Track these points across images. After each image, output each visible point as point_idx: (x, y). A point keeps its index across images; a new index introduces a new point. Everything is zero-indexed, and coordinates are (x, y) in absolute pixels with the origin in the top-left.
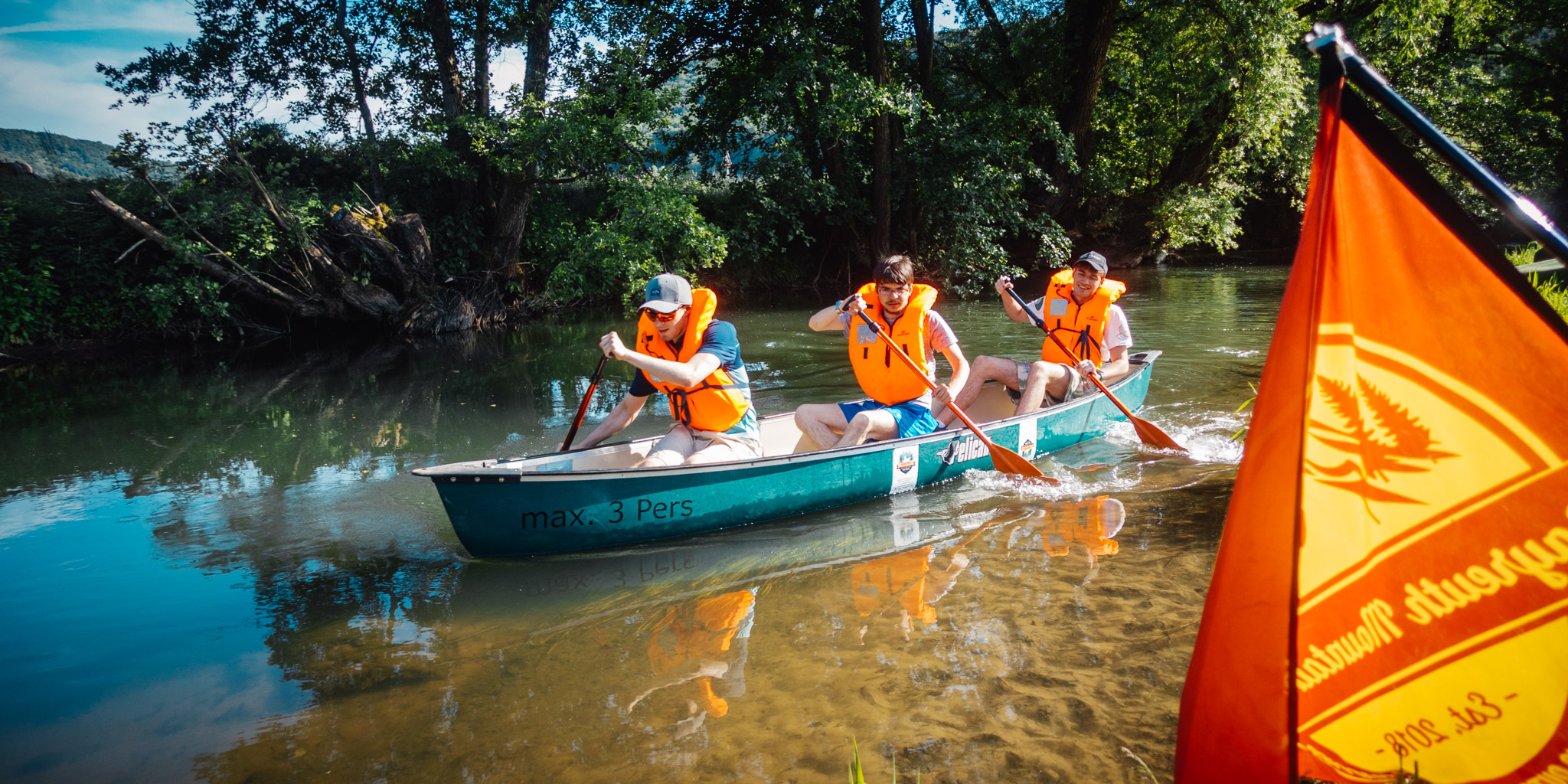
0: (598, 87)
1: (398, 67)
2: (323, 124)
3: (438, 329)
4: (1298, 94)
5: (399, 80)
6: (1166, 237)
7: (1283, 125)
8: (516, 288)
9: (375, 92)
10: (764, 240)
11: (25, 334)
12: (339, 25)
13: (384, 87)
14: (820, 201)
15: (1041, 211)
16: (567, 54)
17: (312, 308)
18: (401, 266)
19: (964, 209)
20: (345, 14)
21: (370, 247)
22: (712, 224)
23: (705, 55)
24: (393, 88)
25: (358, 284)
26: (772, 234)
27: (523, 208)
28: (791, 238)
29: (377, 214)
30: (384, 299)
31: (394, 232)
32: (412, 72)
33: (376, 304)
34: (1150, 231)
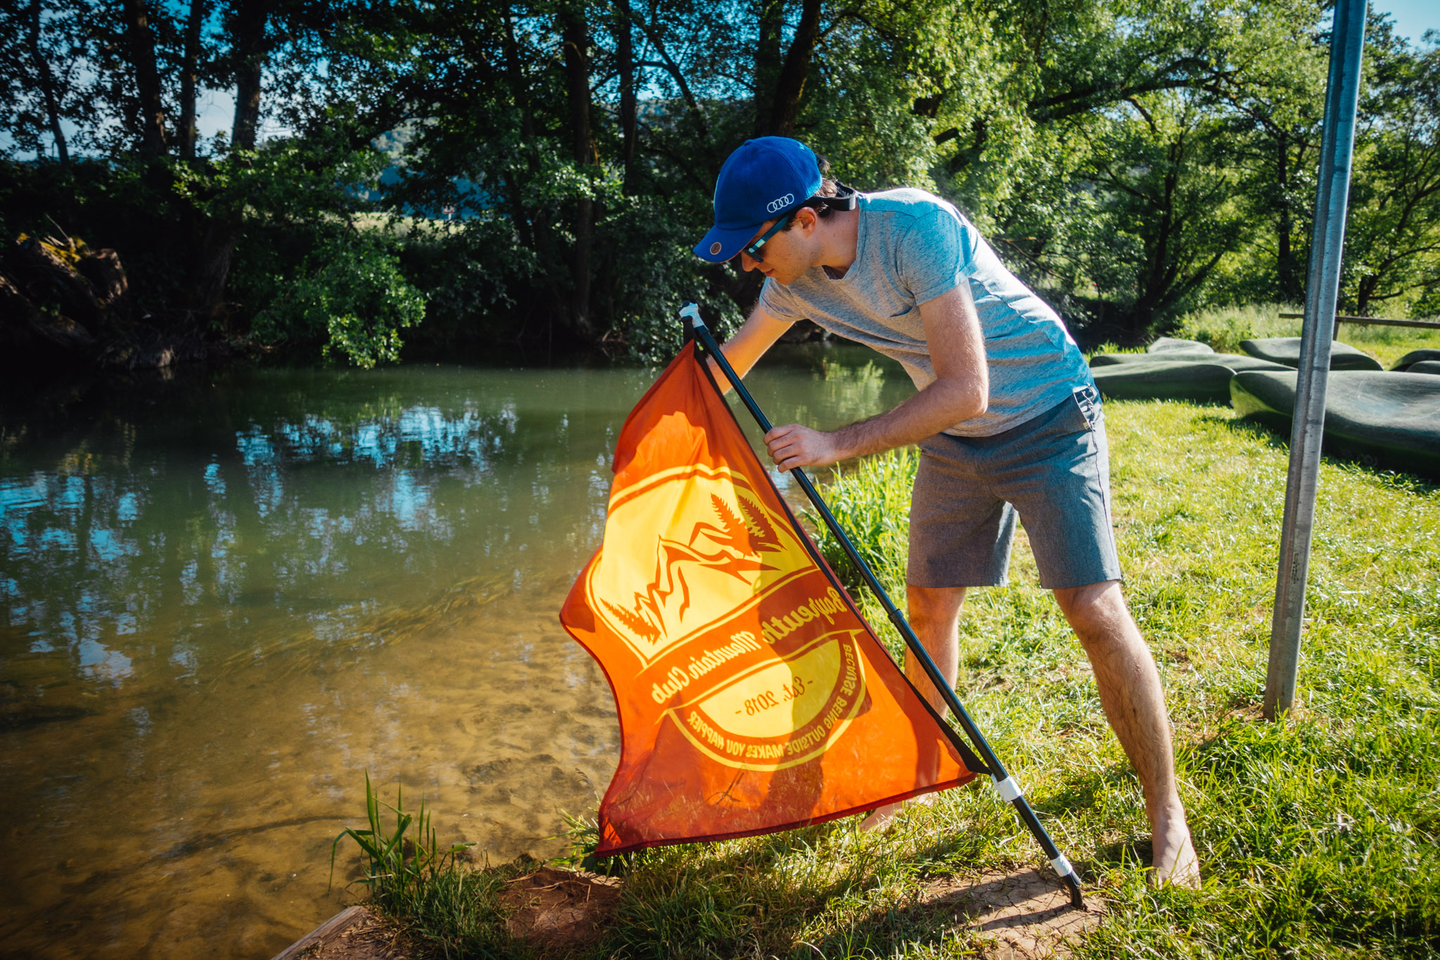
0: (315, 130)
1: (99, 90)
2: (13, 142)
3: (132, 365)
5: (99, 104)
8: (218, 328)
9: (71, 113)
10: (468, 298)
12: (32, 39)
13: (83, 110)
14: (522, 267)
15: (720, 290)
16: (283, 94)
18: (94, 300)
19: (652, 285)
20: (39, 29)
21: (61, 279)
22: (413, 287)
23: (424, 114)
24: (93, 110)
25: (47, 314)
26: (476, 294)
27: (228, 251)
28: (494, 300)
29: (69, 246)
31: (85, 266)
32: (113, 96)
33: (65, 334)
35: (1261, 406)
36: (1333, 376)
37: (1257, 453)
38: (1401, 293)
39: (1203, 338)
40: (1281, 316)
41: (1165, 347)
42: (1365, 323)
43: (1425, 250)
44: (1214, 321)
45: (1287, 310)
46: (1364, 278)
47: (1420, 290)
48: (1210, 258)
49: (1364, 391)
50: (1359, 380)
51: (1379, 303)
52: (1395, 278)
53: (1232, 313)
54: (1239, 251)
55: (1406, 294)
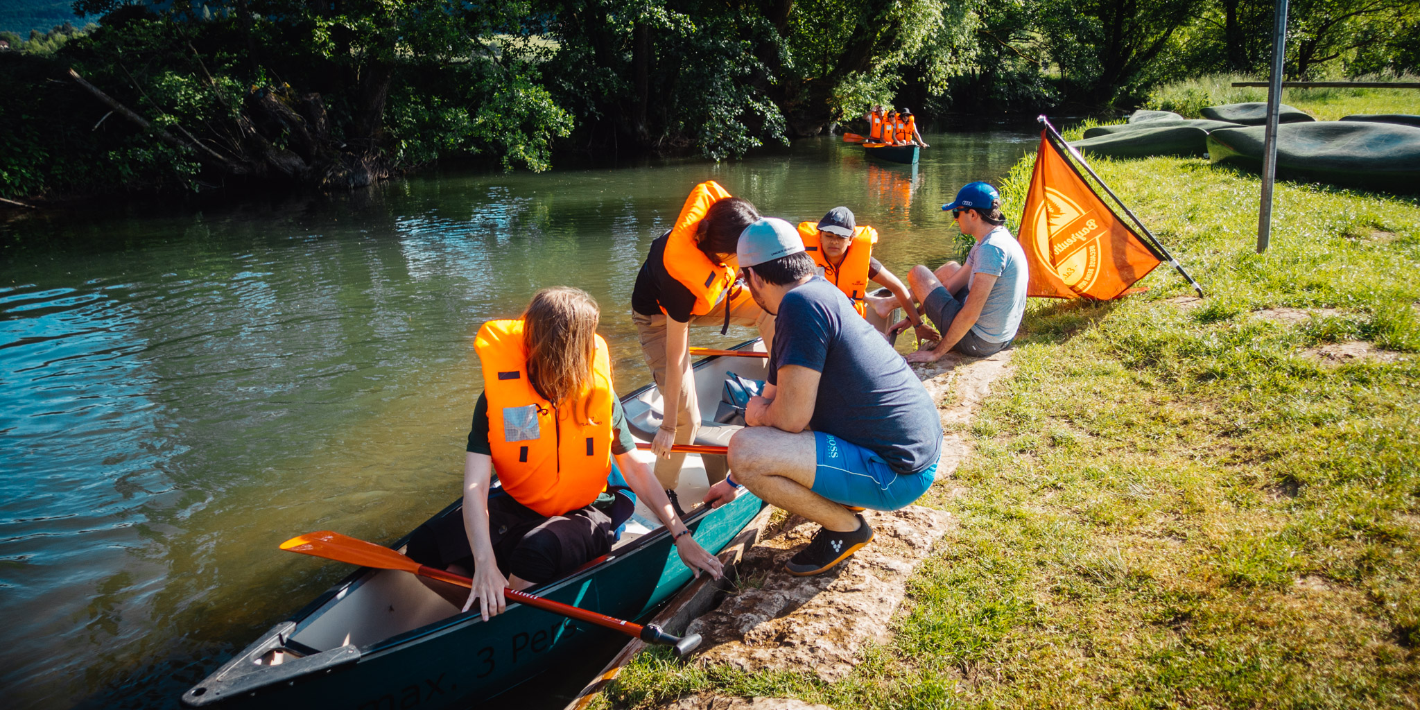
4: (938, 14)
6: (841, 111)
7: (930, 37)
11: (25, 189)
15: (763, 95)
17: (242, 168)
18: (308, 135)
19: (712, 94)
21: (284, 119)
25: (278, 148)
27: (385, 88)
28: (585, 115)
29: (284, 92)
30: (297, 161)
33: (290, 165)
34: (829, 108)
35: (1231, 152)
36: (1281, 127)
37: (1231, 181)
38: (1337, 55)
39: (1167, 107)
40: (1234, 85)
41: (1142, 118)
42: (1306, 86)
43: (1358, 13)
44: (1173, 93)
45: (1238, 79)
46: (1304, 43)
47: (1354, 51)
48: (1163, 33)
49: (1300, 136)
50: (1296, 128)
51: (1319, 66)
52: (1331, 42)
53: (1190, 85)
54: (1189, 25)
55: (1342, 55)
